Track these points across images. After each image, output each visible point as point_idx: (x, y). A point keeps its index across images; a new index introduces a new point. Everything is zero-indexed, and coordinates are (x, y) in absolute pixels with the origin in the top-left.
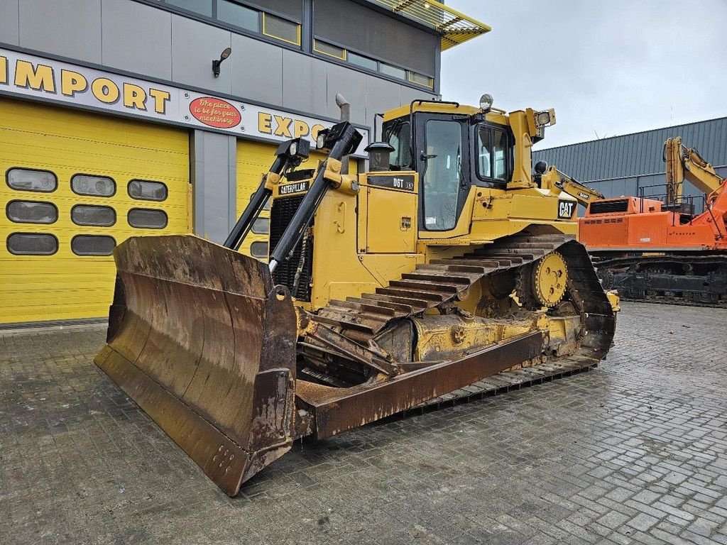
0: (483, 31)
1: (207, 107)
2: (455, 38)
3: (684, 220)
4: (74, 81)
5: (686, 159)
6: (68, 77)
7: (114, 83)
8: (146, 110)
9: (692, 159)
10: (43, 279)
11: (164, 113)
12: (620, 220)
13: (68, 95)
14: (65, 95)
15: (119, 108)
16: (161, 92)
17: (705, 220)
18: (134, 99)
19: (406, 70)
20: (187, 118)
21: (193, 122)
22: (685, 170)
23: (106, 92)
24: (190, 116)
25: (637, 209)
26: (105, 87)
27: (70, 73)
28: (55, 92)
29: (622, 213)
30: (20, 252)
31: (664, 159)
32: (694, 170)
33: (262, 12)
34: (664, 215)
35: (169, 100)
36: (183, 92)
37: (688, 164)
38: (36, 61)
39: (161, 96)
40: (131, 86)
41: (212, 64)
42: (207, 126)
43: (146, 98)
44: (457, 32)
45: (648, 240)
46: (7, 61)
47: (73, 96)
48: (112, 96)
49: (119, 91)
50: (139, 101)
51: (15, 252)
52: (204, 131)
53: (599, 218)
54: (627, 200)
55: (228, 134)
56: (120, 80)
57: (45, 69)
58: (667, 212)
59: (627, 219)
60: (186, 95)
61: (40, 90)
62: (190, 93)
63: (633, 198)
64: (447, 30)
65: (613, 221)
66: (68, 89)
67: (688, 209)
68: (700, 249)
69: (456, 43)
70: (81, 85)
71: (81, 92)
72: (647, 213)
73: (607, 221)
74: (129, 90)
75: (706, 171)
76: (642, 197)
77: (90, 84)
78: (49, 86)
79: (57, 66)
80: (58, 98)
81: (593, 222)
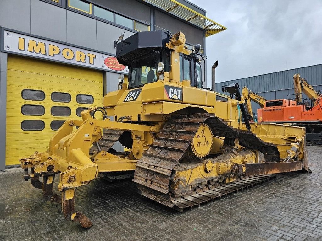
0: (223, 29)
1: (112, 62)
2: (211, 32)
3: (307, 109)
4: (54, 50)
5: (302, 83)
6: (52, 47)
7: (72, 50)
8: (85, 63)
9: (305, 84)
10: (37, 142)
11: (93, 64)
12: (280, 109)
13: (51, 56)
14: (50, 56)
15: (74, 62)
16: (92, 55)
17: (316, 109)
18: (80, 58)
19: (192, 46)
20: (103, 66)
21: (106, 68)
22: (302, 88)
23: (68, 55)
24: (104, 65)
25: (287, 104)
26: (68, 52)
27: (53, 46)
28: (46, 55)
29: (280, 106)
30: (27, 130)
31: (293, 83)
32: (305, 88)
33: (134, 20)
34: (299, 107)
35: (95, 58)
36: (101, 55)
37: (303, 85)
38: (38, 40)
39: (92, 57)
40: (79, 52)
41: (113, 42)
42: (111, 70)
43: (85, 58)
44: (212, 30)
45: (293, 118)
46: (25, 40)
47: (54, 56)
48: (71, 56)
49: (74, 55)
50: (82, 58)
51: (24, 129)
52: (110, 72)
53: (271, 109)
54: (282, 101)
55: (120, 74)
56: (74, 49)
57: (42, 44)
58: (301, 106)
59: (283, 109)
60: (103, 56)
61: (39, 53)
62: (104, 55)
63: (285, 100)
64: (208, 29)
65: (277, 110)
66: (52, 53)
67: (308, 104)
68: (317, 121)
69: (210, 34)
70: (57, 52)
71: (58, 54)
72: (291, 106)
73: (274, 110)
74: (78, 53)
75: (310, 88)
76: (289, 99)
77: (61, 51)
78: (43, 52)
79: (47, 43)
80: (47, 57)
81: (268, 110)
